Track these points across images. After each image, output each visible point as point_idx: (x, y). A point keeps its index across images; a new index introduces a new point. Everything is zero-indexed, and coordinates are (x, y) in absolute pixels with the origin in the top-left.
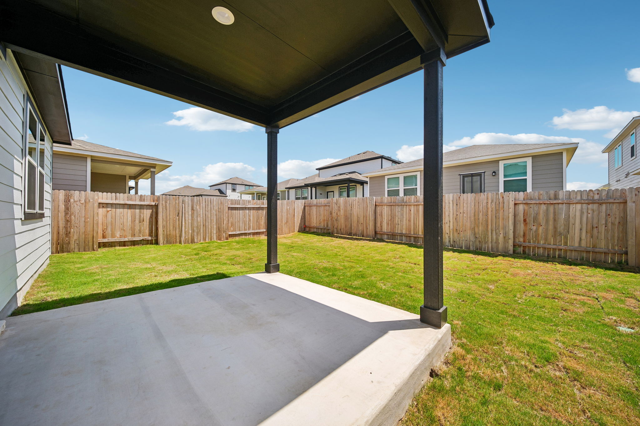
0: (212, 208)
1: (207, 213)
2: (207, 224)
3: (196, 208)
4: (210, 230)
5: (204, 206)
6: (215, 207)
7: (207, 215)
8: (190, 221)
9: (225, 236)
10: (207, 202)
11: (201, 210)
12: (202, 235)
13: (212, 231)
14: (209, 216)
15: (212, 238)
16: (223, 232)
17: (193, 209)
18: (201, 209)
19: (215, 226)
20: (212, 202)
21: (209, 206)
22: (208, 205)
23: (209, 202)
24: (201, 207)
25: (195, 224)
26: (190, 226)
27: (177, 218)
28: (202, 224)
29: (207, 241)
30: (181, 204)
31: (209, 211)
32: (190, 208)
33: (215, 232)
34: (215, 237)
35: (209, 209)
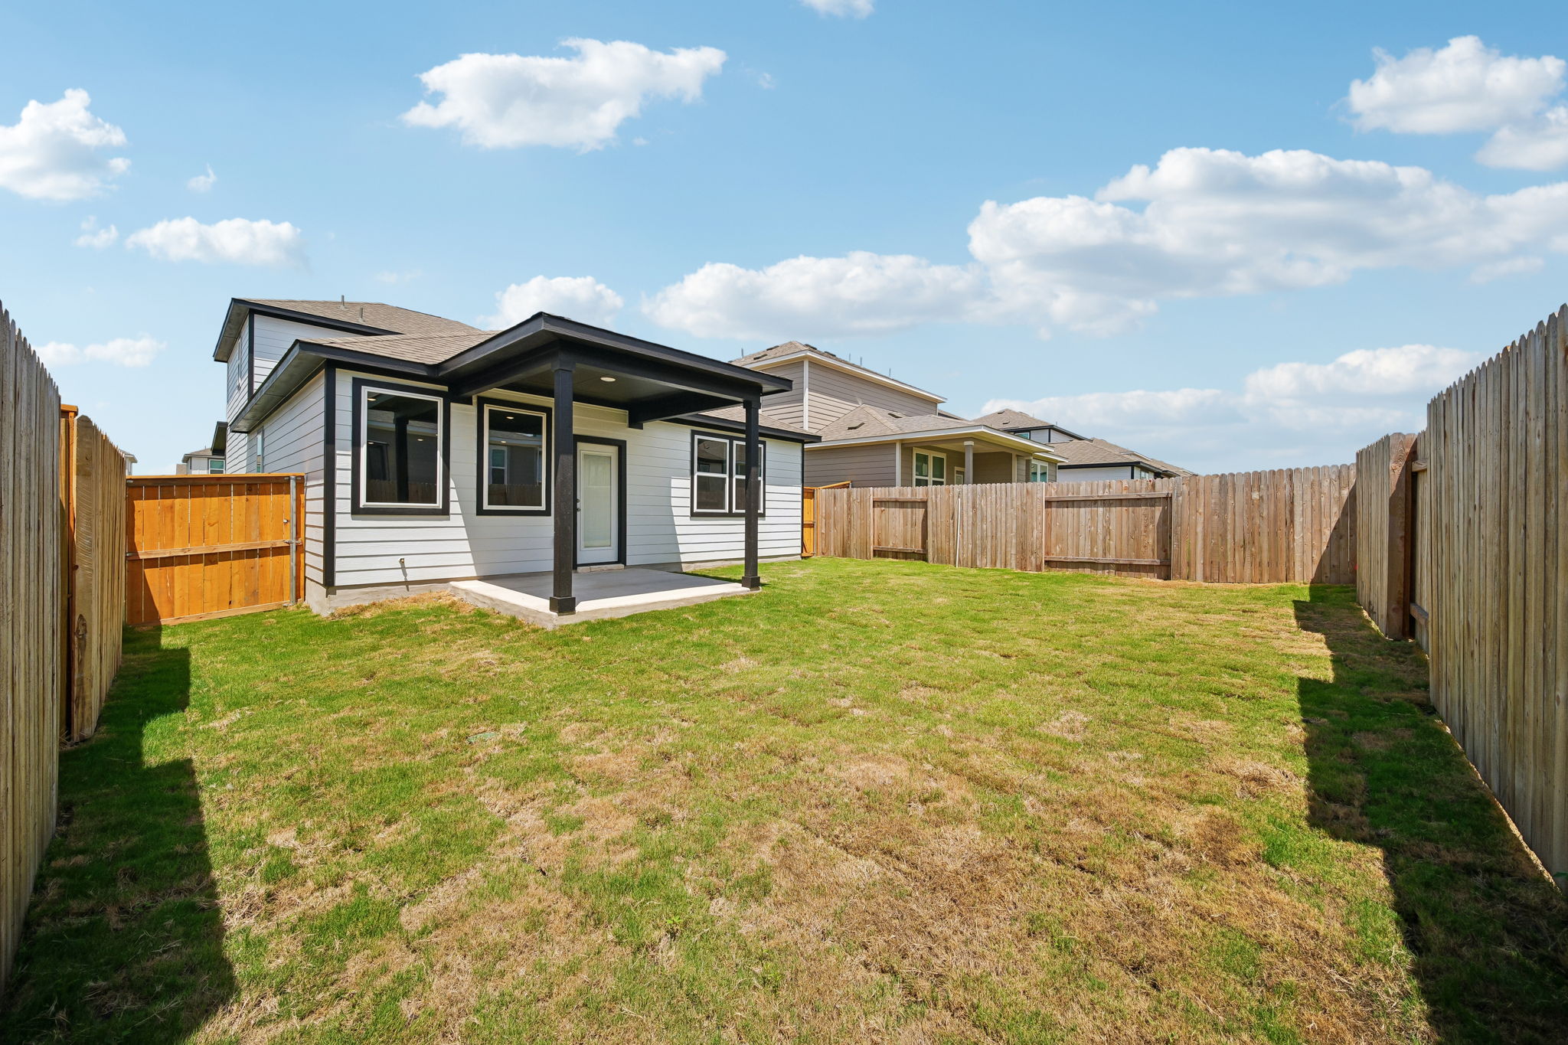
0: (1009, 504)
1: (999, 513)
2: (999, 534)
3: (980, 504)
4: (1003, 548)
5: (993, 500)
6: (1014, 502)
7: (999, 518)
8: (970, 528)
9: (1034, 562)
10: (998, 492)
11: (989, 510)
12: (989, 554)
13: (1009, 549)
14: (1003, 519)
15: (1008, 563)
16: (1029, 554)
17: (974, 507)
18: (989, 506)
19: (1014, 541)
20: (1009, 492)
21: (1003, 501)
22: (1001, 499)
23: (1004, 493)
24: (989, 503)
25: (979, 533)
26: (970, 537)
27: (951, 521)
28: (989, 534)
29: (998, 566)
30: (956, 498)
31: (1003, 510)
32: (970, 504)
33: (1013, 552)
34: (1014, 563)
35: (1003, 505)
